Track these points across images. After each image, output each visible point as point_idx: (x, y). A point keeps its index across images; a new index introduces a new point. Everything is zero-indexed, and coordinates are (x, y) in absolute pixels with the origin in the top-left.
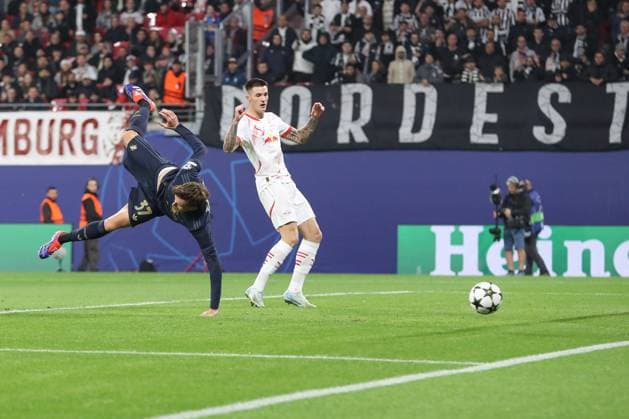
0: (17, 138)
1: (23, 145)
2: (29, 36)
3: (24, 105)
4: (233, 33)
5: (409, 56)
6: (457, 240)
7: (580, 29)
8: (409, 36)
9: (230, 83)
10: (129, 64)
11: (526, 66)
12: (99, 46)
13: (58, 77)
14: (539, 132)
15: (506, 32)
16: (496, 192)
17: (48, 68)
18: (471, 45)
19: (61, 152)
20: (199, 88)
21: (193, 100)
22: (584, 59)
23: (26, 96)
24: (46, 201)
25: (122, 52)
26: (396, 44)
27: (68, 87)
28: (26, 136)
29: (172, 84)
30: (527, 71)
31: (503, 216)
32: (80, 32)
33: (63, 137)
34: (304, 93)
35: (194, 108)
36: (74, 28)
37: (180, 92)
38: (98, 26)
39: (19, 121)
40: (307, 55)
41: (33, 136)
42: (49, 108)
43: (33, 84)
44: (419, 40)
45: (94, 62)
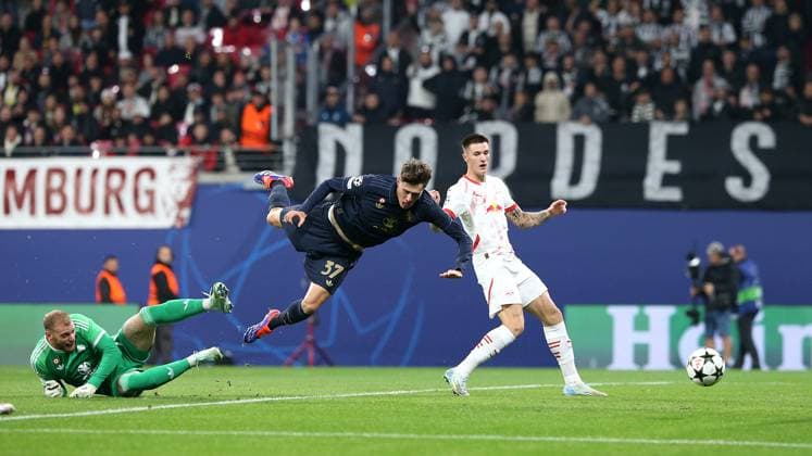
0: (49, 192)
1: (56, 202)
2: (57, 59)
3: (57, 149)
4: (328, 56)
5: (562, 85)
6: (641, 324)
7: (783, 52)
8: (560, 60)
9: (330, 121)
10: (192, 96)
11: (715, 99)
12: (150, 72)
13: (98, 112)
14: (734, 186)
15: (685, 55)
16: (695, 262)
17: (85, 100)
18: (642, 72)
19: (107, 210)
20: (289, 126)
21: (279, 143)
22: (790, 91)
23: (57, 138)
24: (103, 274)
25: (182, 80)
26: (545, 71)
27: (112, 125)
28: (61, 191)
29: (252, 122)
30: (718, 106)
31: (702, 294)
32: (125, 54)
33: (109, 191)
34: (427, 134)
35: (281, 153)
36: (117, 49)
37: (264, 131)
38: (146, 46)
39: (51, 172)
40: (428, 85)
41: (70, 191)
42: (89, 154)
43: (67, 122)
44: (575, 64)
45: (145, 92)
